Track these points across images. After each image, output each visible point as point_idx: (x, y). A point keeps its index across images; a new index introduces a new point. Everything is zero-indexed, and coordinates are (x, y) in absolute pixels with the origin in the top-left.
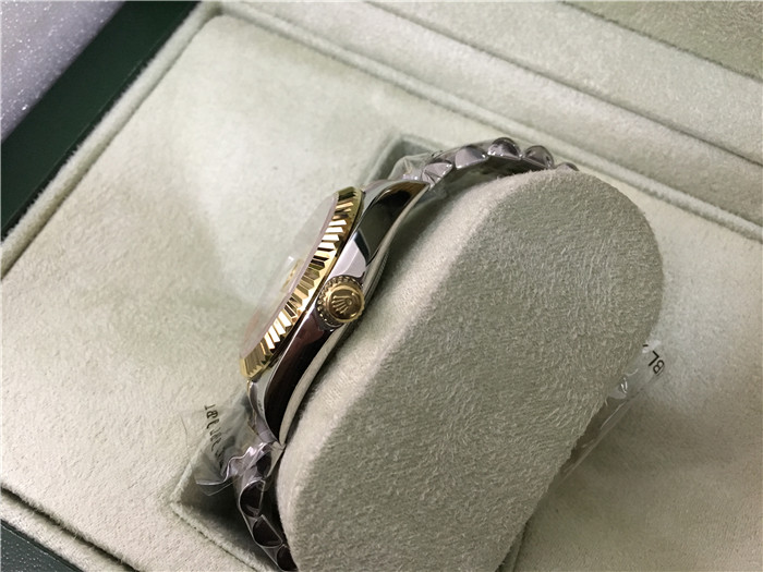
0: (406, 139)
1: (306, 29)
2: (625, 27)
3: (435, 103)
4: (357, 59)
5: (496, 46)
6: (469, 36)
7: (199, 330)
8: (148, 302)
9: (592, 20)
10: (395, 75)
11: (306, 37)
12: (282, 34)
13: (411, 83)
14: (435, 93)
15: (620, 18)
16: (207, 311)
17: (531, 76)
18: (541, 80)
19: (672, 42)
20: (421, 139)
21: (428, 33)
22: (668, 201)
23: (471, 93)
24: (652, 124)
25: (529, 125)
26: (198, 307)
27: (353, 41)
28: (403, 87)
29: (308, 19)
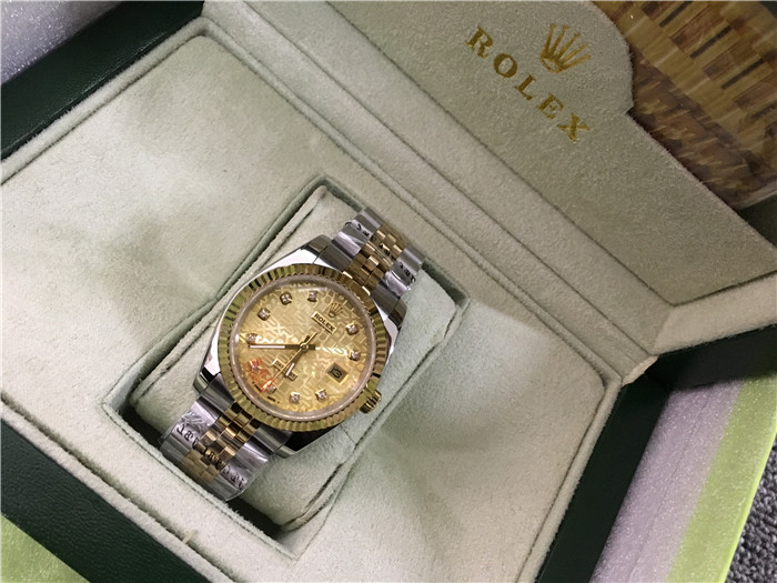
0: (328, 179)
1: (271, 72)
2: (491, 151)
3: (355, 160)
4: (305, 108)
5: (407, 137)
6: (391, 124)
7: (138, 280)
8: (99, 247)
9: (472, 140)
10: (331, 131)
11: (270, 78)
12: (251, 69)
13: (340, 139)
14: (356, 153)
15: (490, 145)
16: (144, 265)
17: (425, 165)
18: (431, 170)
19: (517, 171)
20: (338, 182)
21: (363, 109)
22: (488, 274)
23: (381, 161)
24: (491, 221)
25: (414, 196)
26: (137, 260)
27: (306, 95)
28: (333, 140)
29: (275, 66)
